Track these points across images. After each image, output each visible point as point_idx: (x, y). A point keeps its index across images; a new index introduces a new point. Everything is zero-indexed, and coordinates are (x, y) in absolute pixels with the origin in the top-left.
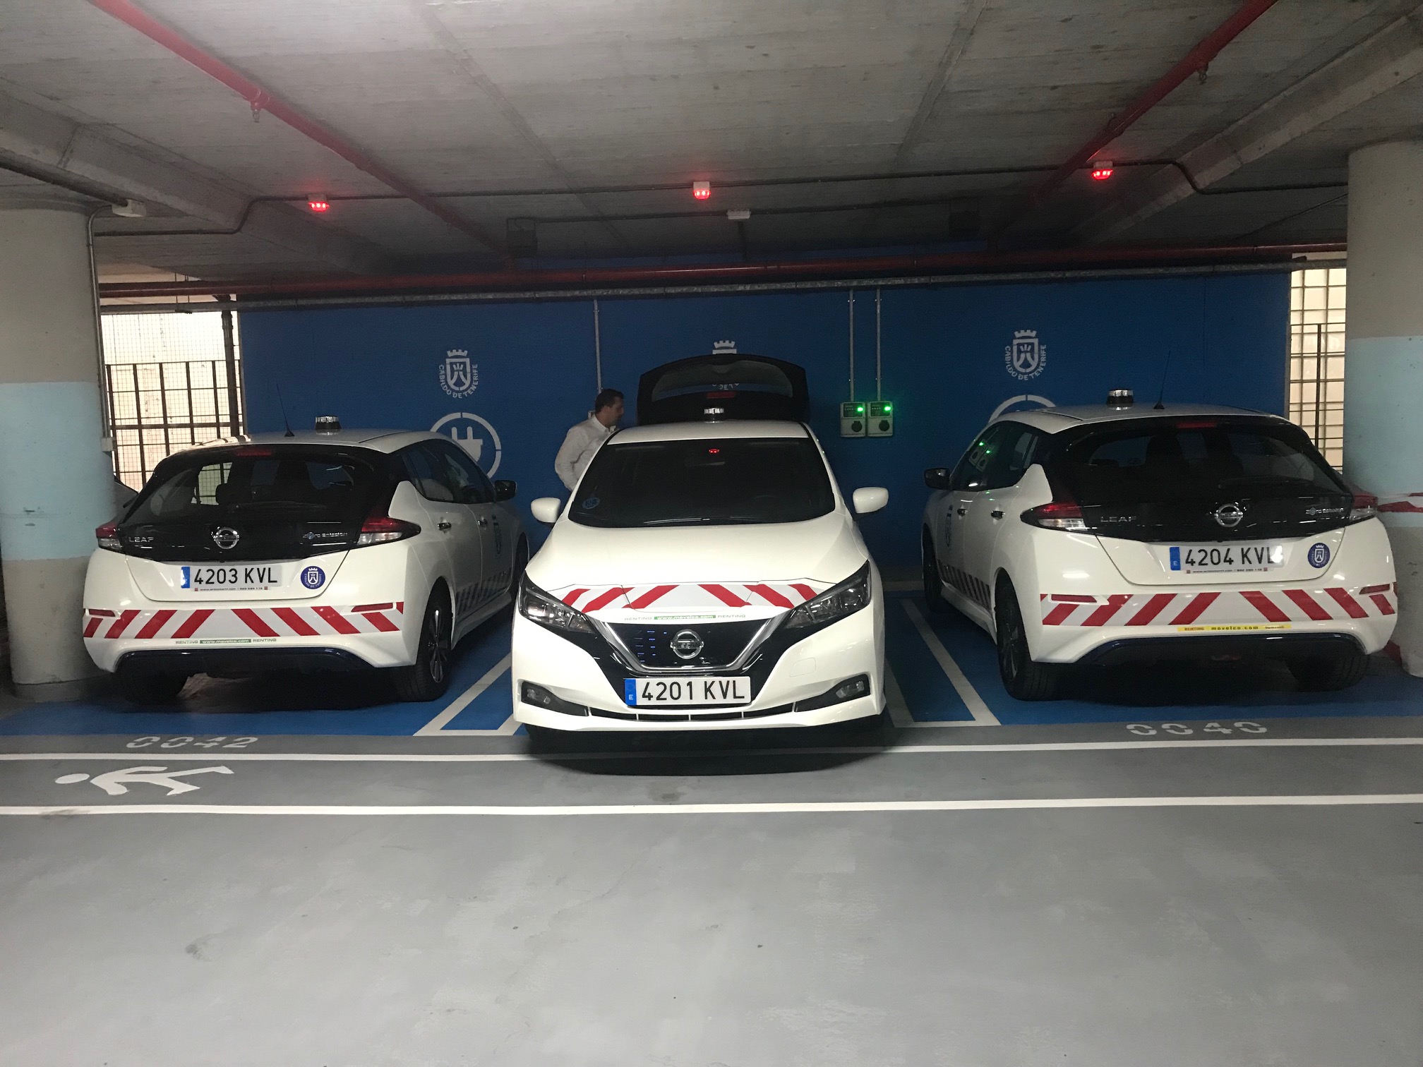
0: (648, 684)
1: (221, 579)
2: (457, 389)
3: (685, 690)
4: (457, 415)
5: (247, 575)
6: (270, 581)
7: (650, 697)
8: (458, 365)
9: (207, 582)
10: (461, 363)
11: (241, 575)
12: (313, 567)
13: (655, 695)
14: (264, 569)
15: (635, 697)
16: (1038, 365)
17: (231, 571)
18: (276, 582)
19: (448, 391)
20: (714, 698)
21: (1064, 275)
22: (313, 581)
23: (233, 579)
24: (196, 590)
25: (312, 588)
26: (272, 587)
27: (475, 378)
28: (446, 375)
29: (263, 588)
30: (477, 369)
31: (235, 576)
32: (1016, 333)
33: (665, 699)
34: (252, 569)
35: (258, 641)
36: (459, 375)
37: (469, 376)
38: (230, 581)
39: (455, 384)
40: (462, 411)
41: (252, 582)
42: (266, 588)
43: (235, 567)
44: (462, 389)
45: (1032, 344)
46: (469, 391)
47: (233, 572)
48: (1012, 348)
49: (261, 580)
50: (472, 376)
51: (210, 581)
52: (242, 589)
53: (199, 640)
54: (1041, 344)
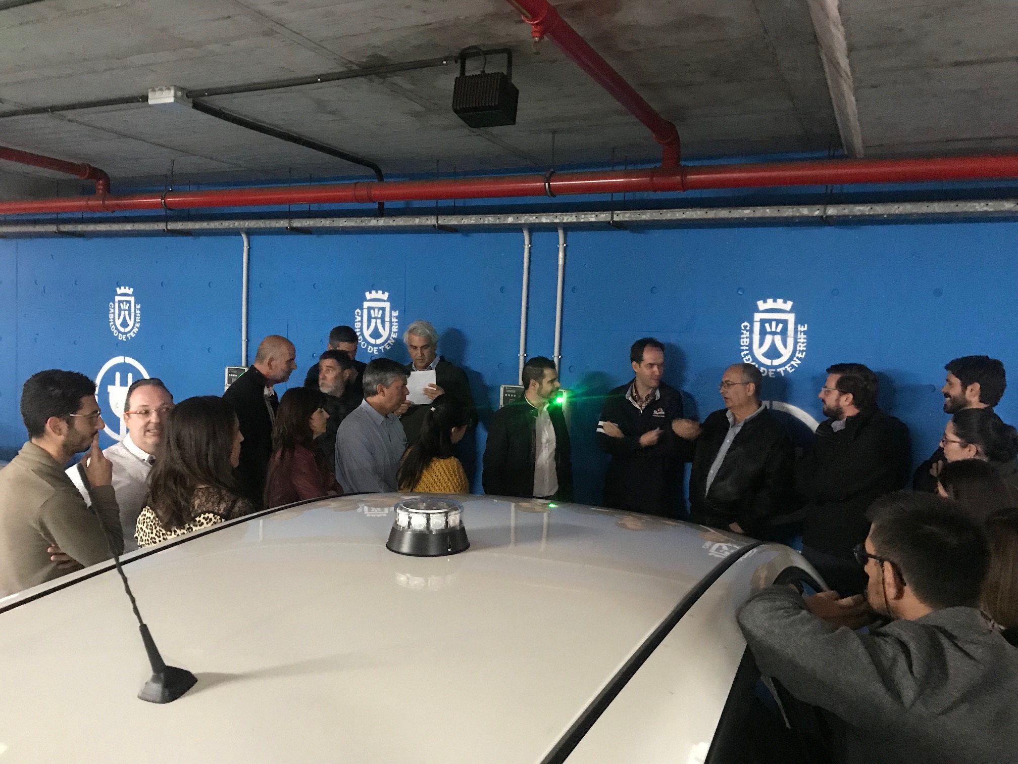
54: (798, 322)
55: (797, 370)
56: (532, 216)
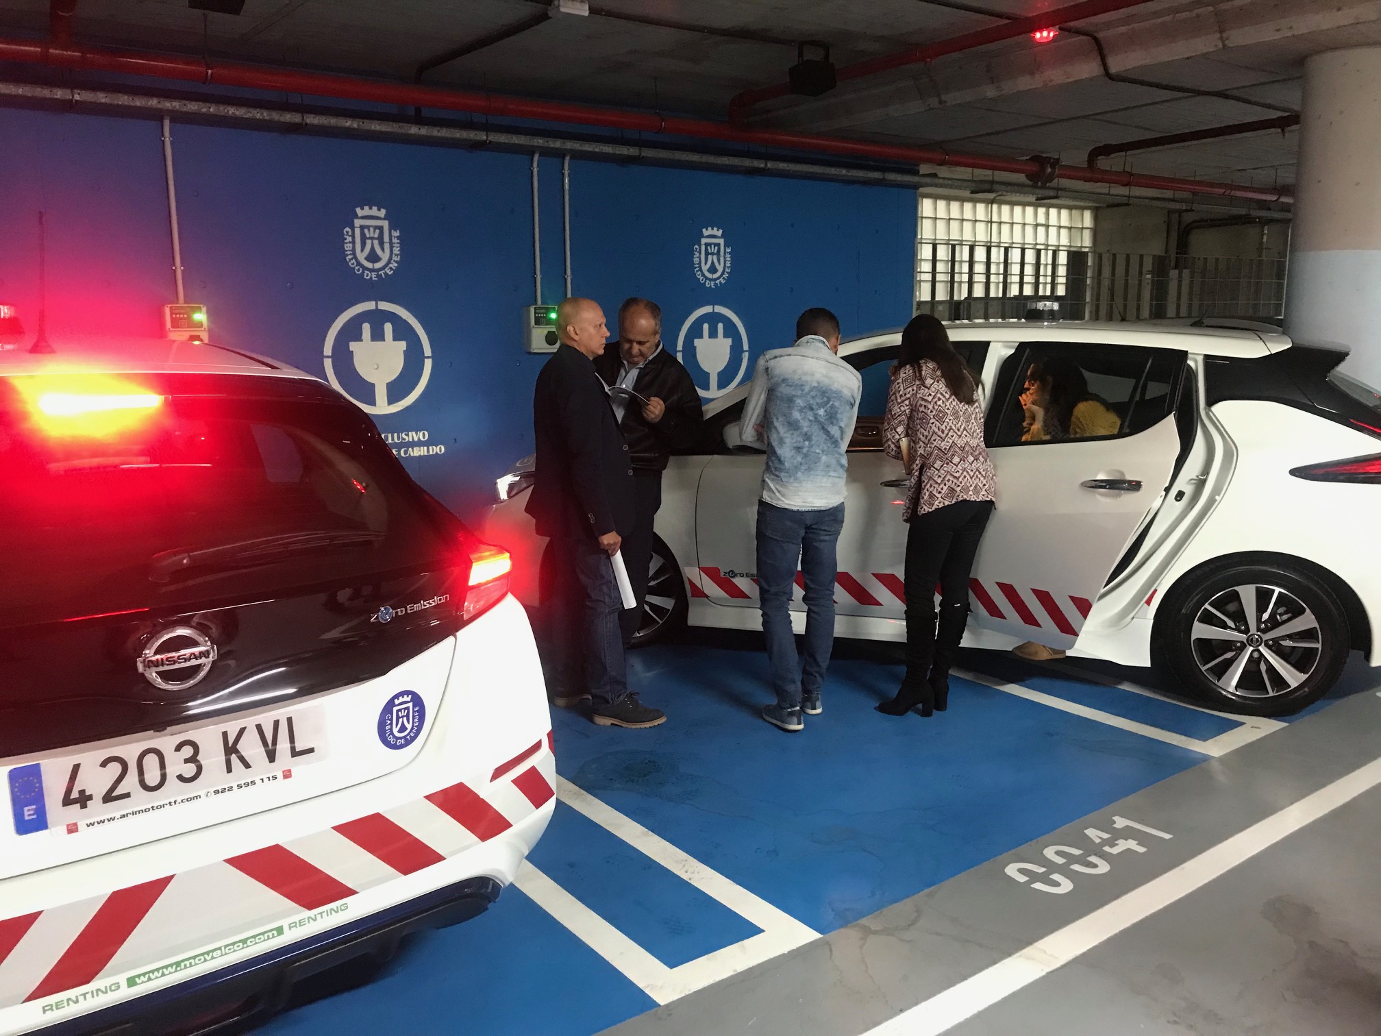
1: (152, 777)
5: (231, 749)
6: (295, 753)
9: (108, 798)
11: (213, 756)
12: (402, 694)
14: (276, 723)
16: (724, 270)
17: (178, 748)
18: (311, 750)
22: (403, 729)
23: (189, 771)
24: (72, 829)
25: (402, 747)
26: (300, 766)
29: (280, 775)
31: (193, 759)
32: (704, 230)
34: (242, 731)
35: (301, 923)
38: (180, 778)
41: (247, 766)
42: (288, 774)
43: (191, 735)
45: (719, 245)
47: (188, 751)
48: (700, 249)
49: (271, 756)
51: (119, 791)
52: (217, 792)
53: (122, 979)
54: (726, 245)
55: (727, 281)
56: (577, 143)
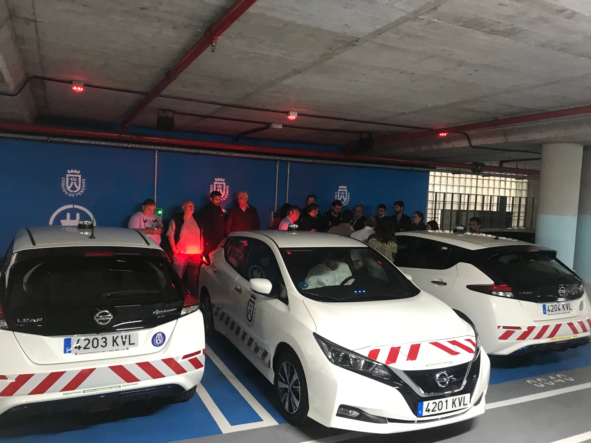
0: (429, 403)
1: (95, 345)
2: (72, 191)
3: (444, 404)
4: (71, 206)
5: (114, 341)
6: (130, 344)
7: (429, 411)
8: (74, 178)
9: (85, 348)
10: (75, 177)
11: (110, 342)
12: (159, 333)
13: (431, 409)
14: (126, 336)
15: (422, 412)
16: (347, 201)
17: (102, 339)
18: (134, 344)
19: (66, 192)
20: (456, 407)
21: (363, 165)
22: (159, 342)
23: (104, 344)
24: (76, 354)
25: (158, 346)
26: (131, 347)
27: (84, 186)
28: (65, 183)
29: (125, 349)
30: (85, 181)
32: (340, 187)
33: (435, 411)
35: (125, 386)
36: (74, 184)
37: (80, 185)
38: (102, 346)
39: (71, 189)
40: (74, 204)
41: (118, 345)
42: (127, 349)
43: (105, 336)
44: (75, 192)
45: (345, 192)
46: (79, 193)
47: (104, 340)
48: (338, 193)
49: (124, 344)
50: (82, 185)
51: (87, 347)
52: (110, 351)
53: (82, 390)
54: (348, 192)
55: (348, 204)
56: (293, 159)
